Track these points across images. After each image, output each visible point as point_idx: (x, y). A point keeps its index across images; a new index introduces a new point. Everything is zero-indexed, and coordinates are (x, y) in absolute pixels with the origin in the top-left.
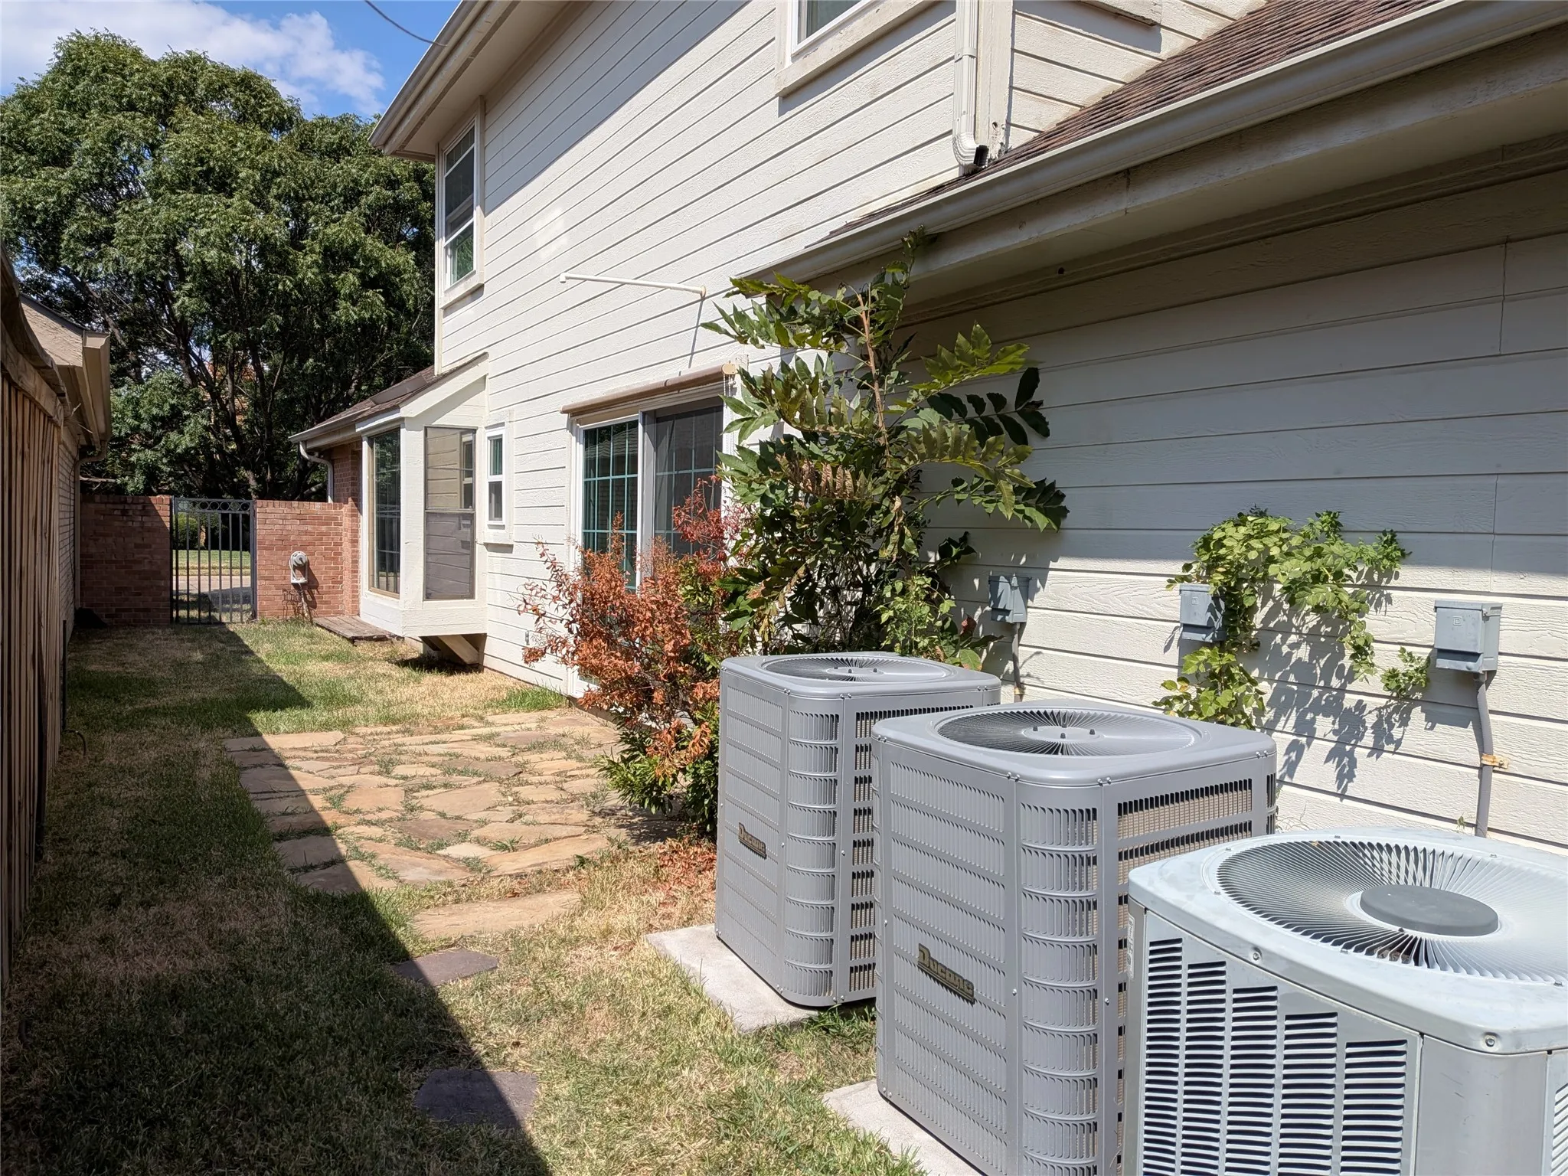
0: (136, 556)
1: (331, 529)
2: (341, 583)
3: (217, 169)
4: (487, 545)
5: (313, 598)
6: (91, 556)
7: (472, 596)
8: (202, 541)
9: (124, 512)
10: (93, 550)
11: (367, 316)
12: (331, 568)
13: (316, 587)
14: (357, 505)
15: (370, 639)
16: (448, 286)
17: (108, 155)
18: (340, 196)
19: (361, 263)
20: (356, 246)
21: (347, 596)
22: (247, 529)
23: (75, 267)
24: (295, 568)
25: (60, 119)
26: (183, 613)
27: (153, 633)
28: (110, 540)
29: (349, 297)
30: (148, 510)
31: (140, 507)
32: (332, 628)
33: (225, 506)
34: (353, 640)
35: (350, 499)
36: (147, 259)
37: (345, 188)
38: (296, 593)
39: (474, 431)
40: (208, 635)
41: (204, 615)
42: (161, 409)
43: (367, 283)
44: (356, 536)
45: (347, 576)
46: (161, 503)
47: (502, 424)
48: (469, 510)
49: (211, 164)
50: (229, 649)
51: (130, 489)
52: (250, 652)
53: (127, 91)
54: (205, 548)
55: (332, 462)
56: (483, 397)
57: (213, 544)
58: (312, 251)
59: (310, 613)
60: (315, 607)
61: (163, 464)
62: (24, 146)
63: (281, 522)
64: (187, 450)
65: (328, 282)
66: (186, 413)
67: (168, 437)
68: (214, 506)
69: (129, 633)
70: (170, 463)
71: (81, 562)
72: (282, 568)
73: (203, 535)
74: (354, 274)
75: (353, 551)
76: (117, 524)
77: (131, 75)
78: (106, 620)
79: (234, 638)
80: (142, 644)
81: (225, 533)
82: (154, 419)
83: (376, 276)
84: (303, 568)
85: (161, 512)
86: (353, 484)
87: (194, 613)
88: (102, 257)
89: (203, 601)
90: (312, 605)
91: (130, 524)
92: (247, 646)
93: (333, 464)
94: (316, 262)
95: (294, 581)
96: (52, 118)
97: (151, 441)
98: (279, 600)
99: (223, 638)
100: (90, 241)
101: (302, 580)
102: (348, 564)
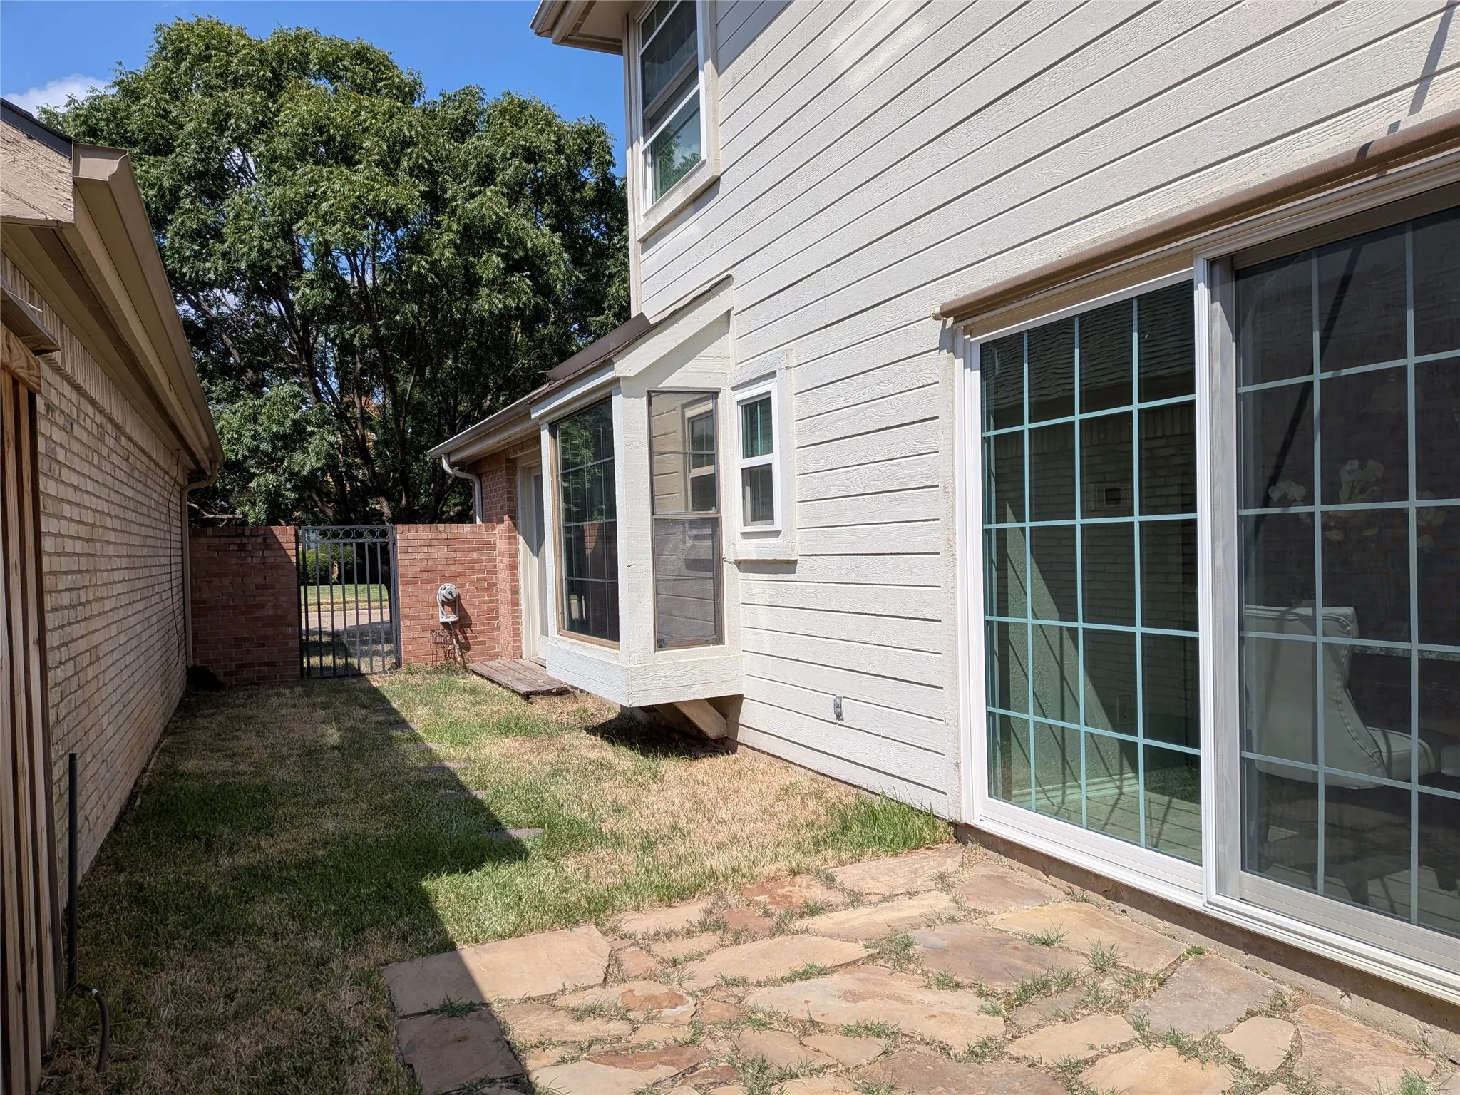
0: (258, 599)
1: (483, 555)
2: (497, 618)
3: (339, 139)
4: (740, 564)
5: (466, 638)
6: (205, 602)
7: (719, 640)
8: (335, 576)
9: (242, 547)
10: (206, 595)
11: (513, 305)
12: (485, 602)
13: (469, 626)
14: (515, 525)
15: (547, 693)
16: (649, 205)
17: (214, 138)
18: (473, 174)
19: (506, 243)
20: (499, 222)
21: (505, 636)
22: (386, 562)
23: (181, 268)
24: (443, 603)
25: (163, 105)
26: (315, 661)
27: (279, 695)
28: (226, 582)
29: (493, 282)
30: (270, 543)
31: (260, 540)
32: (495, 677)
33: (360, 535)
34: (527, 696)
35: (506, 517)
36: (261, 247)
37: (478, 165)
38: (446, 634)
39: (714, 395)
40: (345, 695)
41: (340, 662)
42: (282, 426)
43: (513, 267)
44: (515, 562)
45: (504, 610)
46: (285, 535)
47: (773, 374)
48: (711, 514)
49: (332, 131)
50: (375, 718)
51: (251, 520)
52: (402, 724)
53: (233, 68)
54: (339, 582)
55: (480, 476)
56: (728, 344)
57: (348, 577)
58: (449, 230)
59: (462, 657)
60: (468, 649)
61: (288, 490)
62: (124, 137)
63: (425, 549)
64: (313, 471)
65: (468, 267)
66: (310, 429)
67: (290, 458)
68: (347, 534)
69: (250, 696)
70: (294, 489)
71: (193, 609)
72: (429, 604)
73: (336, 569)
74: (499, 255)
75: (512, 580)
76: (233, 561)
77: (237, 52)
78: (222, 678)
79: (377, 700)
80: (264, 715)
81: (361, 568)
82: (275, 437)
83: (521, 258)
84: (453, 603)
85: (285, 545)
86: (509, 499)
87: (328, 660)
88: (211, 256)
89: (337, 643)
90: (465, 647)
91: (249, 560)
92: (395, 712)
93: (480, 479)
94: (451, 242)
95: (444, 619)
96: (154, 104)
97: (270, 463)
98: (427, 644)
99: (365, 699)
100: (195, 236)
101: (453, 618)
102: (505, 596)
